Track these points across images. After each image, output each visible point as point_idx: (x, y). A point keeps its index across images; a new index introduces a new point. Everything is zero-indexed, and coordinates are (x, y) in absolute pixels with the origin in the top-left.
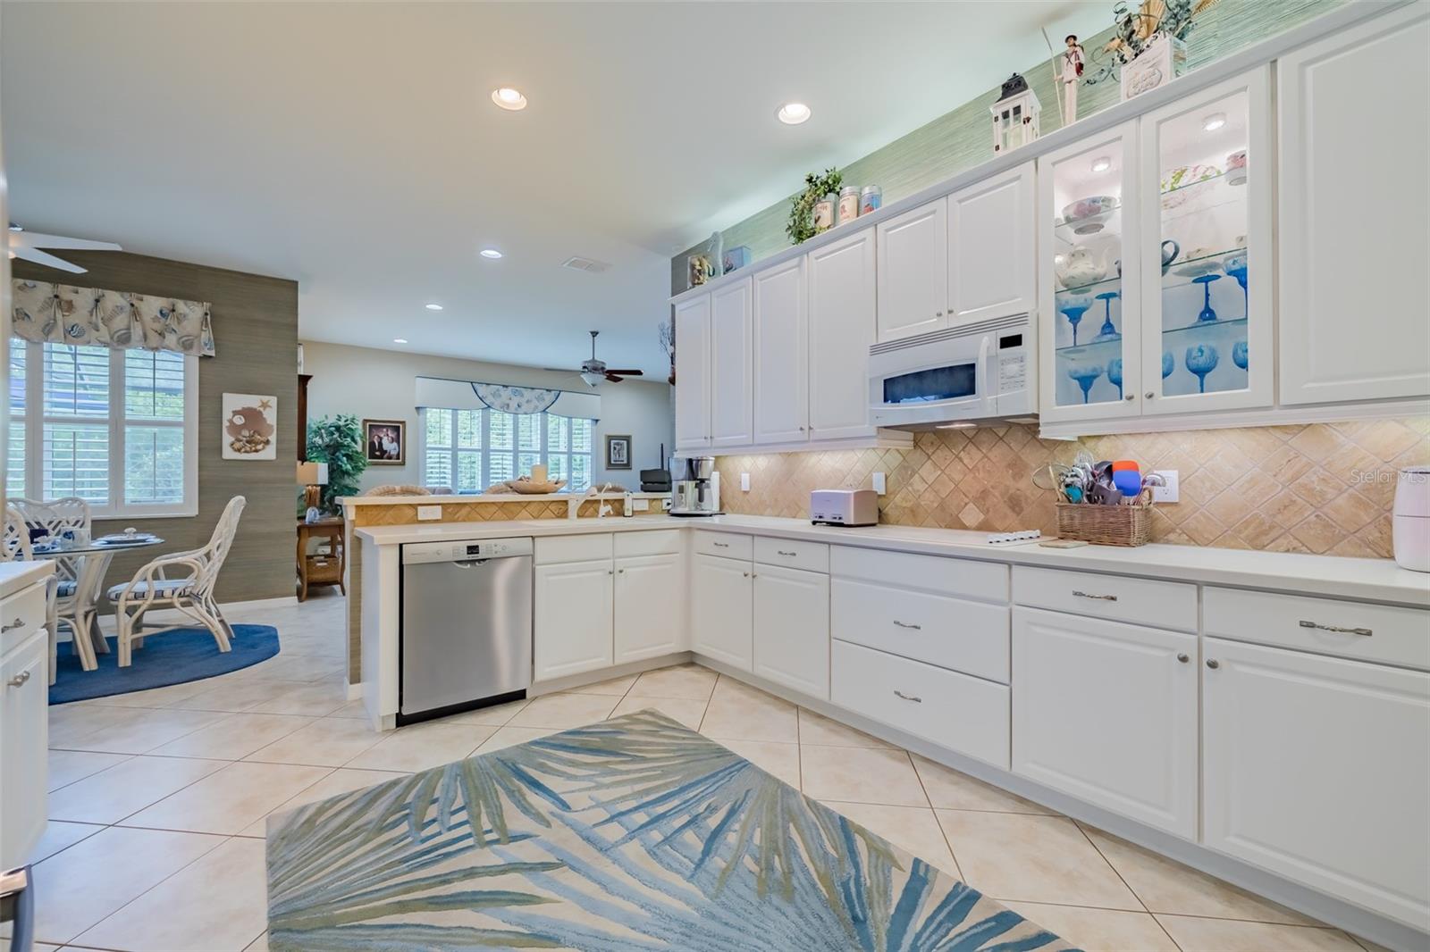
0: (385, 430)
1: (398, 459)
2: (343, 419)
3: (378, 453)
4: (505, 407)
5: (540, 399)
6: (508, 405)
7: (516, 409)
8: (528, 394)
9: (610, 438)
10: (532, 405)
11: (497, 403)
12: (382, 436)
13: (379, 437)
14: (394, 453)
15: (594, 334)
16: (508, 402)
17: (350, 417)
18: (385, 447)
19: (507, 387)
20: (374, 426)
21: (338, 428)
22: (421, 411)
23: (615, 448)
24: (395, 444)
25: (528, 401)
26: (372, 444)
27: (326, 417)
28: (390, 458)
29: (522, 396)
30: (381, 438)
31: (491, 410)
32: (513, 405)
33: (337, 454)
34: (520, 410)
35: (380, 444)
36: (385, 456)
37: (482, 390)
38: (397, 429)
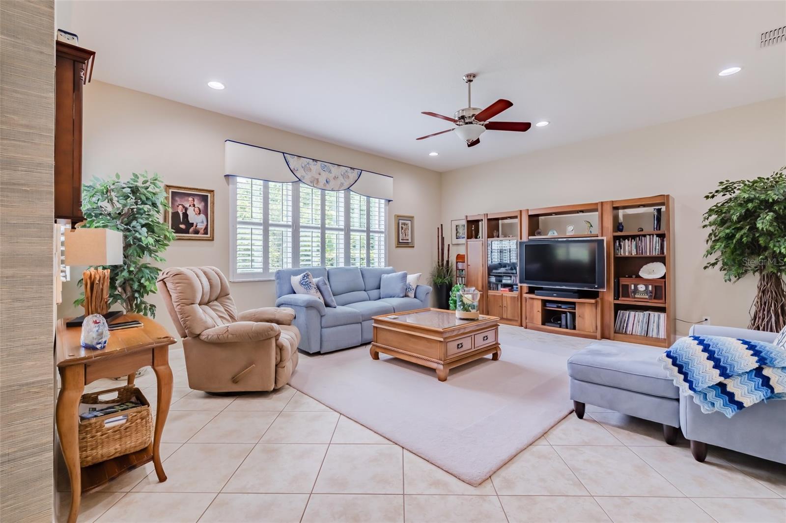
0: (190, 199)
1: (206, 233)
2: (141, 180)
3: (182, 226)
4: (314, 183)
5: (345, 176)
6: (318, 179)
7: (325, 185)
8: (335, 170)
9: (399, 217)
10: (339, 182)
11: (307, 178)
12: (187, 205)
13: (184, 207)
14: (201, 226)
15: (470, 78)
16: (317, 176)
17: (150, 177)
18: (191, 220)
19: (316, 161)
20: (177, 194)
21: (135, 191)
22: (231, 179)
23: (402, 228)
24: (202, 216)
25: (335, 178)
26: (175, 215)
27: (118, 176)
28: (197, 232)
29: (330, 172)
30: (186, 209)
31: (301, 185)
32: (322, 180)
33: (134, 223)
34: (329, 187)
35: (186, 215)
36: (191, 230)
37: (293, 162)
38: (204, 199)
